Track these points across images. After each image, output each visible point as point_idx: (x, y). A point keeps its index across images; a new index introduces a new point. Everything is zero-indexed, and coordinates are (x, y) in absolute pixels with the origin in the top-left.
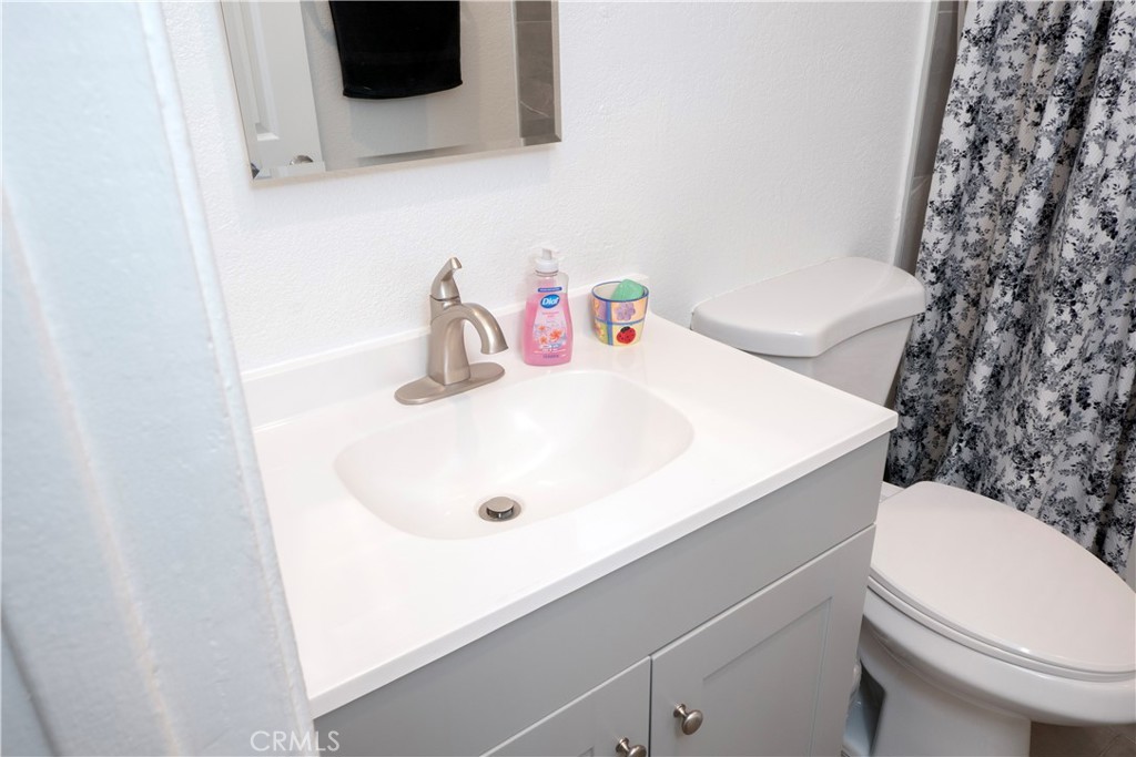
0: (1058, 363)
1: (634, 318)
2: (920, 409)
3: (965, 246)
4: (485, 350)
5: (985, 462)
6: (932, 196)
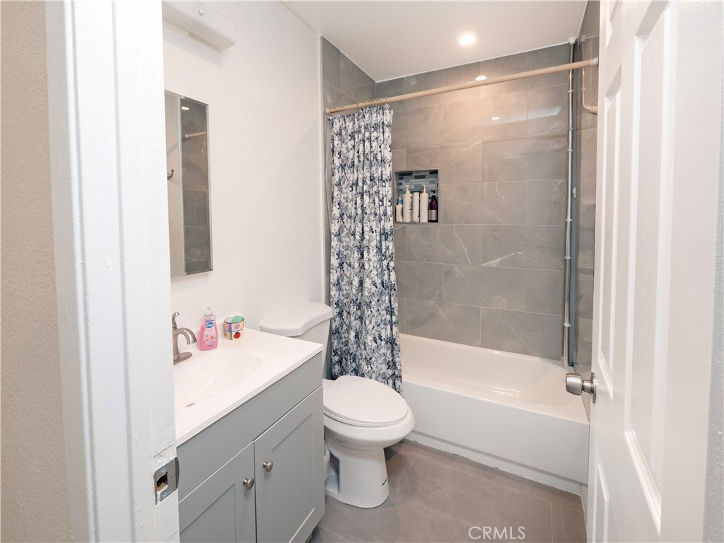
0: (370, 327)
1: (240, 329)
2: (339, 353)
3: (343, 295)
4: (188, 343)
5: (359, 365)
6: (331, 281)
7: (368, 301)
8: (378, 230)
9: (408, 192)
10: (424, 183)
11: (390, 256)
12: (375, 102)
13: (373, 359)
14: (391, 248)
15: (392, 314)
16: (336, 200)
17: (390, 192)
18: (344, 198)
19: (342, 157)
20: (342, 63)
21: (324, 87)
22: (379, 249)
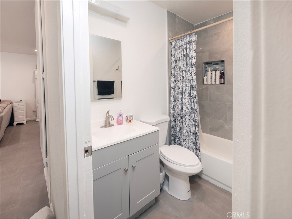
0: (185, 126)
1: (131, 119)
2: (174, 136)
3: (176, 113)
4: (111, 120)
5: (181, 142)
6: (171, 107)
7: (184, 115)
8: (189, 86)
9: (210, 71)
10: (217, 67)
11: (194, 97)
12: (189, 33)
13: (186, 140)
14: (195, 93)
15: (195, 122)
16: (173, 74)
17: (195, 70)
18: (176, 74)
19: (175, 57)
20: (177, 20)
21: (168, 30)
22: (190, 94)
